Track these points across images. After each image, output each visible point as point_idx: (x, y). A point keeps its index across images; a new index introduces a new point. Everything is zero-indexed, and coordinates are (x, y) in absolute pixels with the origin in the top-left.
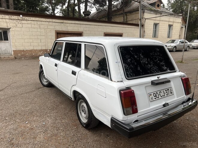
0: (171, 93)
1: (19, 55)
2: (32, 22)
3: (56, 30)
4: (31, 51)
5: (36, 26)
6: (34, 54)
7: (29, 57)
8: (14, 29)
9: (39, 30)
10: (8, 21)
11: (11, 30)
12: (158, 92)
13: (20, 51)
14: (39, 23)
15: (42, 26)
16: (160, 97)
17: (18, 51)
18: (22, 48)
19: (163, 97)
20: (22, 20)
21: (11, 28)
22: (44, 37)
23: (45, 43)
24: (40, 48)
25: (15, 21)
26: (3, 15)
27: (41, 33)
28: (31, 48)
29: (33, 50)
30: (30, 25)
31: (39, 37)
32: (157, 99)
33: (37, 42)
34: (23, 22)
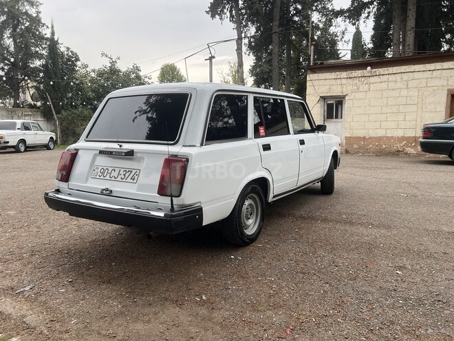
0: (131, 179)
1: (355, 146)
2: (392, 78)
3: (449, 88)
4: (379, 139)
5: (399, 85)
6: (384, 147)
7: (374, 153)
8: (352, 97)
9: (404, 93)
10: (344, 81)
11: (347, 98)
12: (110, 169)
13: (359, 139)
14: (405, 77)
15: (411, 84)
16: (108, 177)
17: (355, 138)
18: (361, 133)
19: (113, 179)
20: (369, 76)
21: (347, 95)
22: (414, 108)
23: (414, 123)
24: (400, 133)
25: (356, 81)
26: (338, 73)
27: (408, 99)
28: (381, 133)
29: (384, 137)
30: (384, 86)
31: (402, 109)
32: (102, 177)
33: (395, 119)
34: (372, 80)
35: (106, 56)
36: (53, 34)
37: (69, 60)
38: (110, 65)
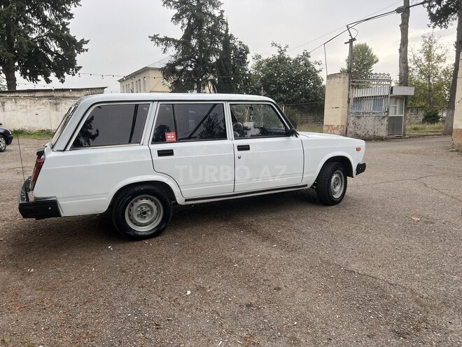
35: (276, 46)
36: (227, 31)
37: (241, 53)
38: (279, 54)
